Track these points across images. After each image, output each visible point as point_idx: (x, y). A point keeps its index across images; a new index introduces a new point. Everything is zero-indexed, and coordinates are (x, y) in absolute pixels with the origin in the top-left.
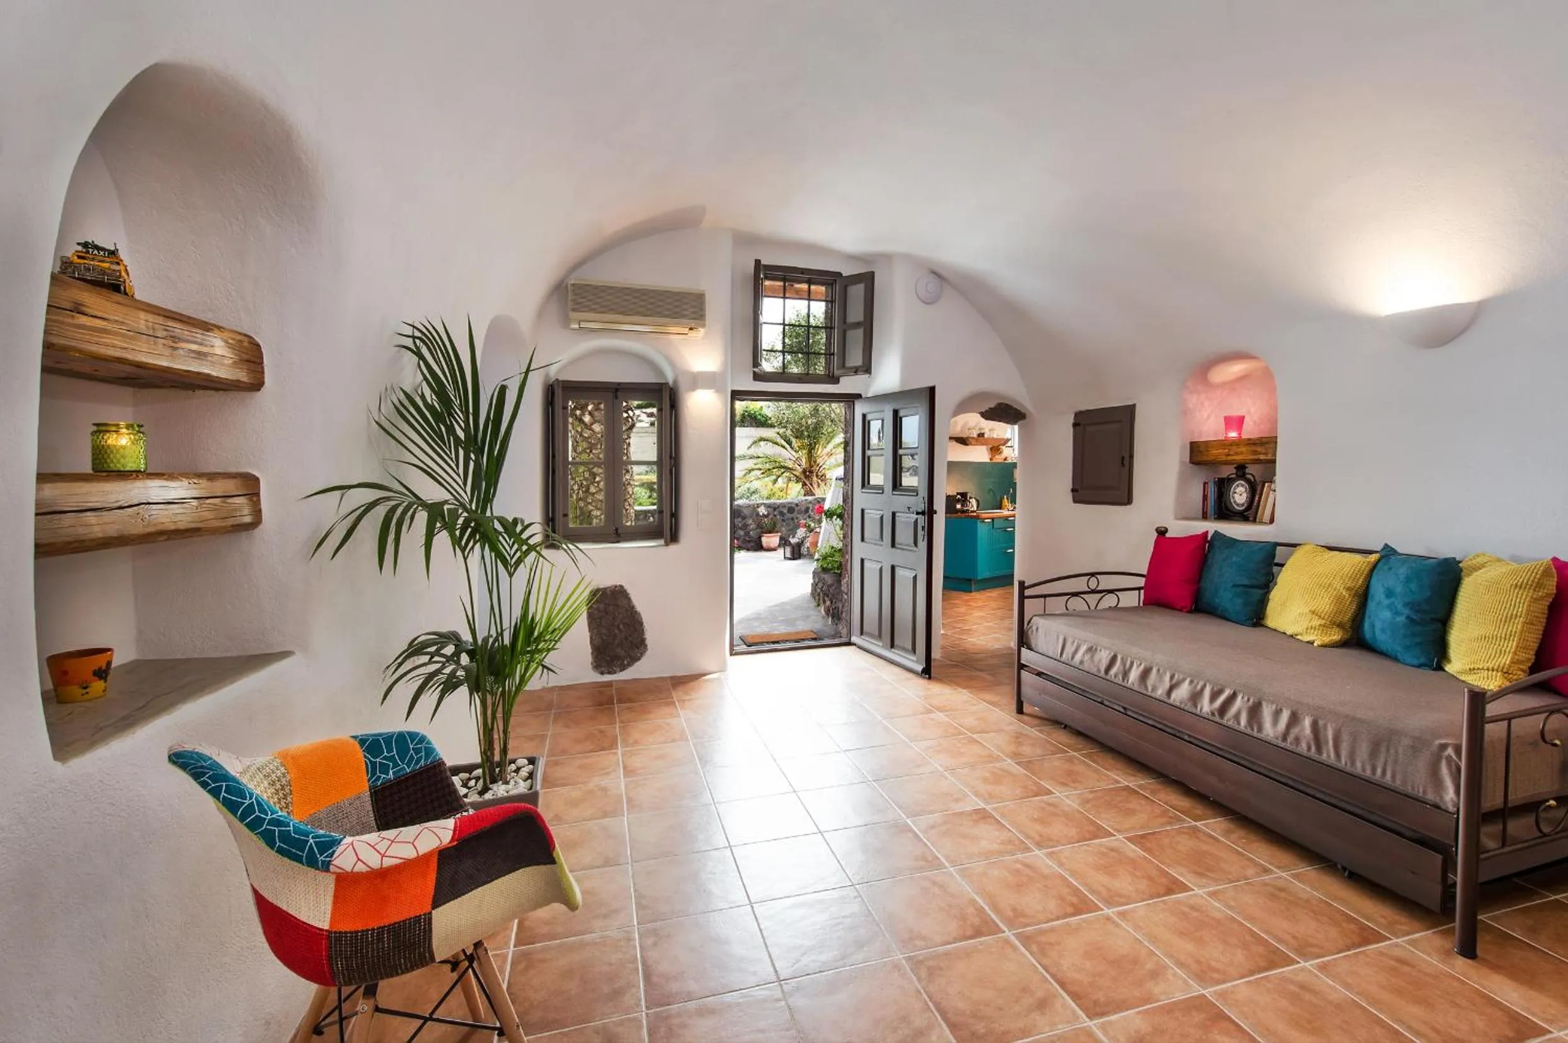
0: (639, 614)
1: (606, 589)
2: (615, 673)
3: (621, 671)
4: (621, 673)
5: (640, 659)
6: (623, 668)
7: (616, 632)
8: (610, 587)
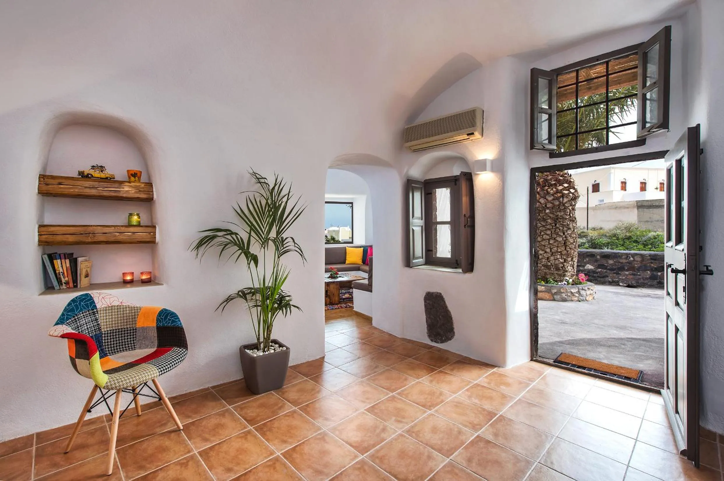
0: (450, 312)
1: (433, 293)
2: (438, 343)
3: (441, 343)
4: (441, 344)
5: (451, 340)
6: (442, 342)
7: (438, 319)
8: (435, 293)
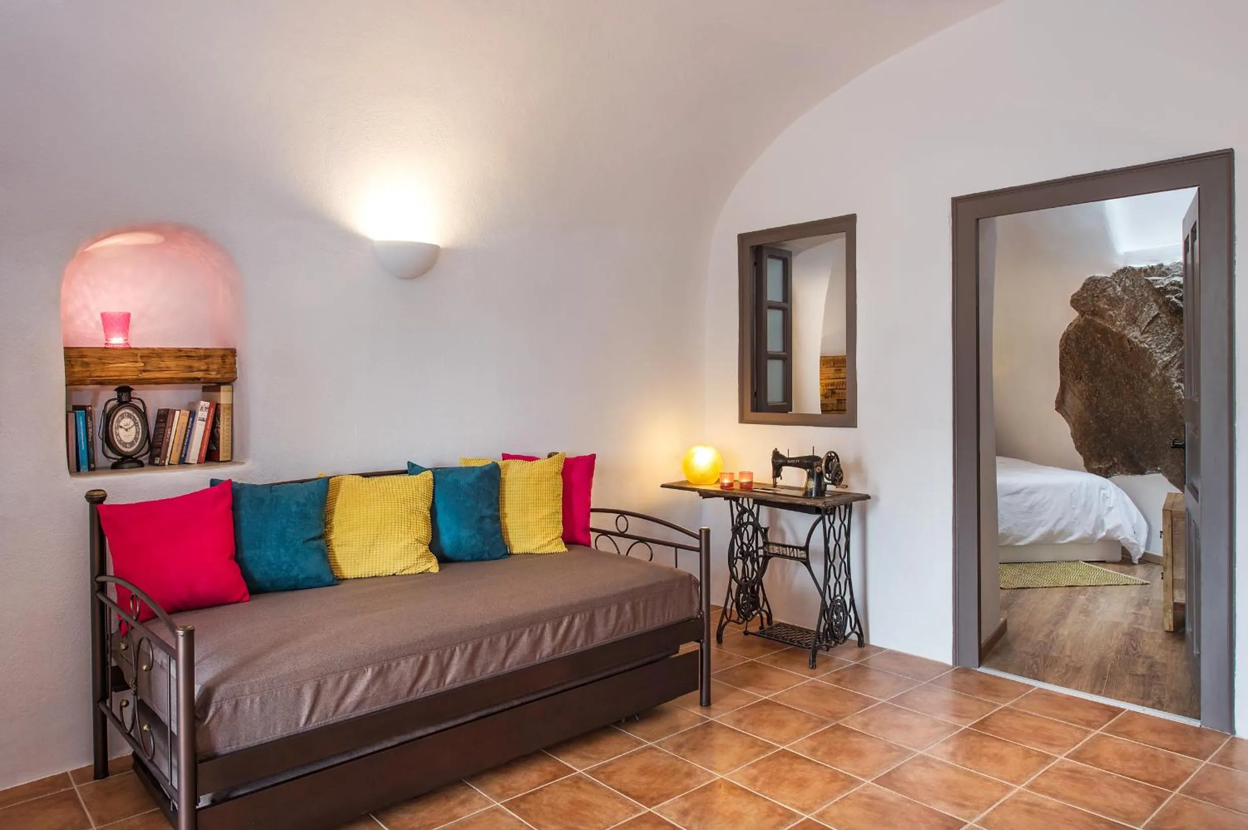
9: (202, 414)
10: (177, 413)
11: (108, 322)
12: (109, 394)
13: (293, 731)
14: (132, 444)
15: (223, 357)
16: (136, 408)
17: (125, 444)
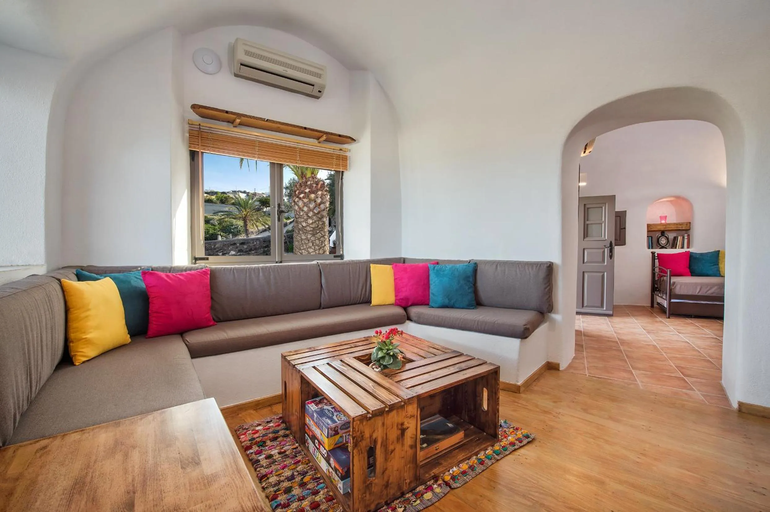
9: (686, 237)
10: (679, 237)
11: (661, 218)
12: (659, 234)
13: (694, 294)
14: (664, 244)
15: (687, 224)
16: (666, 237)
17: (662, 244)
